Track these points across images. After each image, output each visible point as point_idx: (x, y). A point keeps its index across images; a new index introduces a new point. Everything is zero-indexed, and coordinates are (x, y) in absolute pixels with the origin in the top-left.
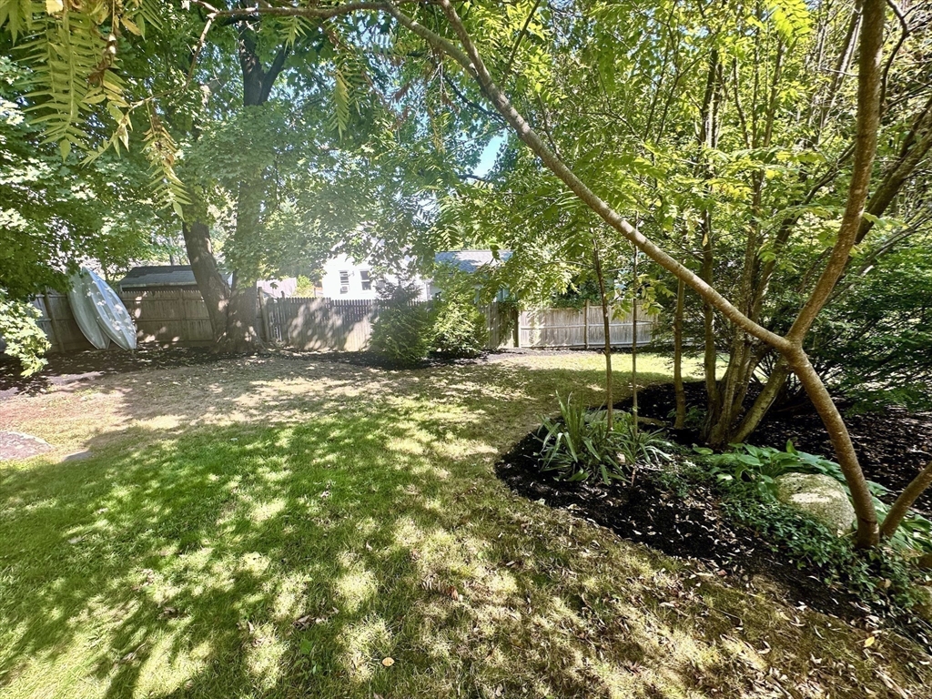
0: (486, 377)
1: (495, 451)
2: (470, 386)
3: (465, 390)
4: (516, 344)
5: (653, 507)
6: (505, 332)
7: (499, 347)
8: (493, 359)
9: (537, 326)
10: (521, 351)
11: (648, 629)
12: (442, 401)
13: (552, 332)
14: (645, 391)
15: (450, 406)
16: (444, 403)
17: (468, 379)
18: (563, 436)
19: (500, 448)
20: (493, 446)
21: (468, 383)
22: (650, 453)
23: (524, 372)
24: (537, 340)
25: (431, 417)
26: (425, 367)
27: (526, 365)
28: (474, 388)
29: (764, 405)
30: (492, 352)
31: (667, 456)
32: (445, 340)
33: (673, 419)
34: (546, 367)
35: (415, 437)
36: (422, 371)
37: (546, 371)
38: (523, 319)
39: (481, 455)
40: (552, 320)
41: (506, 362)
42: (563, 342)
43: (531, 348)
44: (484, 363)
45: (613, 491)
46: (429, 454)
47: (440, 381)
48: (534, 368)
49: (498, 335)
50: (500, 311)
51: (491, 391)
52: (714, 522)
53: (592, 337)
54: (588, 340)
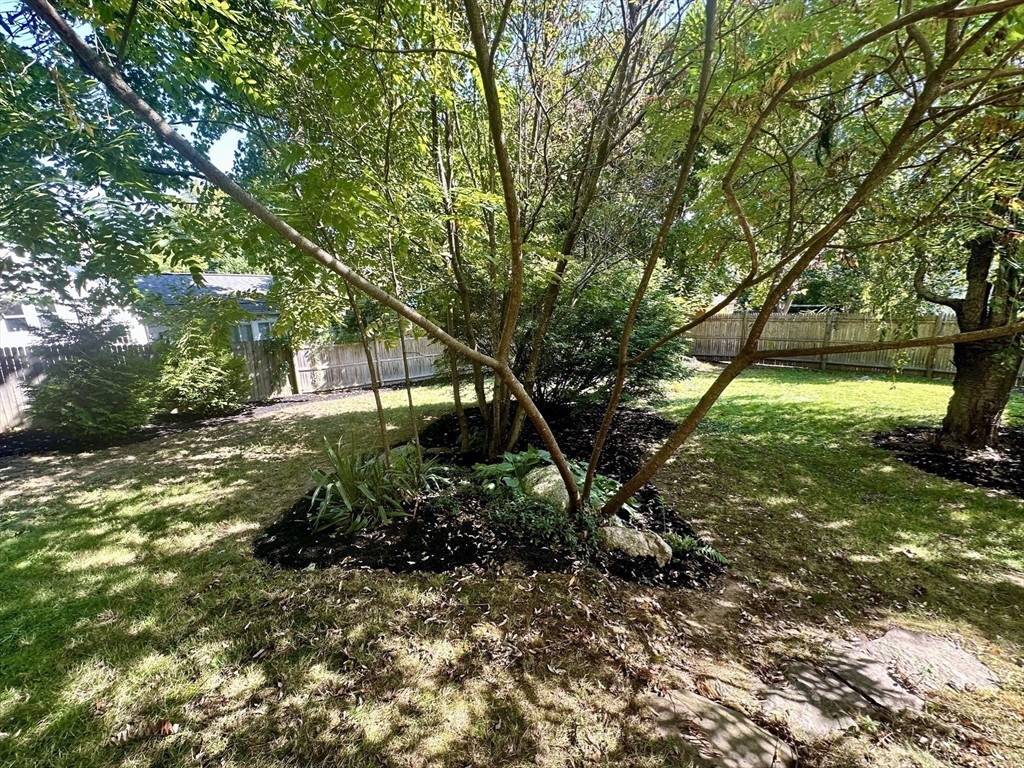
0: (252, 437)
1: (256, 526)
2: (226, 452)
3: (216, 459)
4: (295, 391)
5: (428, 533)
6: (277, 377)
7: (272, 397)
8: (261, 414)
9: (320, 366)
10: (303, 398)
11: (410, 650)
12: (178, 480)
13: (339, 371)
14: (438, 421)
15: (191, 485)
16: (181, 483)
17: (223, 444)
18: (334, 487)
19: (262, 521)
20: (253, 520)
21: (222, 449)
22: (430, 482)
23: (305, 422)
24: (321, 382)
25: (157, 506)
26: (149, 439)
27: (309, 414)
28: (232, 453)
29: (521, 417)
30: (260, 404)
31: (446, 480)
32: (180, 396)
33: (460, 445)
34: (333, 413)
35: (123, 541)
36: (143, 446)
37: (333, 417)
38: (300, 361)
39: (235, 536)
40: (338, 357)
41: (282, 414)
42: (353, 382)
43: (316, 393)
44: (248, 419)
45: (391, 530)
46: (145, 559)
47: (175, 453)
48: (318, 416)
49: (267, 383)
50: (266, 352)
51: (256, 453)
52: (480, 529)
53: (385, 373)
54: (381, 377)
